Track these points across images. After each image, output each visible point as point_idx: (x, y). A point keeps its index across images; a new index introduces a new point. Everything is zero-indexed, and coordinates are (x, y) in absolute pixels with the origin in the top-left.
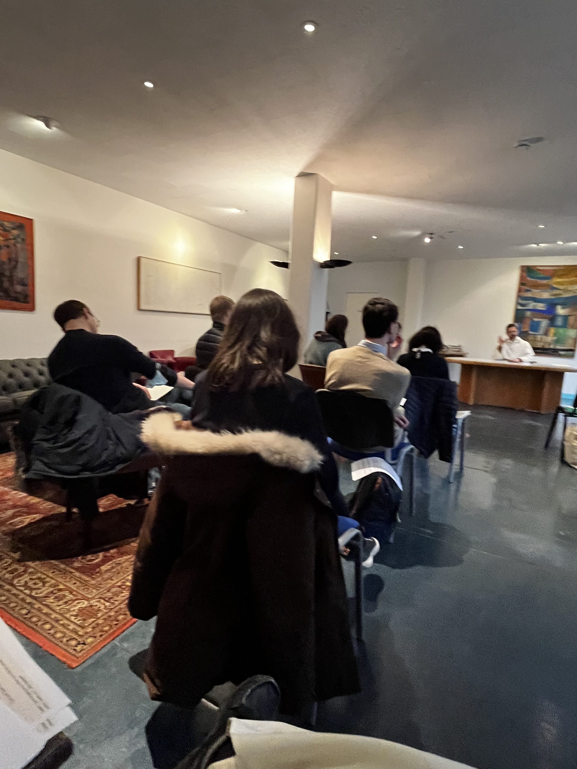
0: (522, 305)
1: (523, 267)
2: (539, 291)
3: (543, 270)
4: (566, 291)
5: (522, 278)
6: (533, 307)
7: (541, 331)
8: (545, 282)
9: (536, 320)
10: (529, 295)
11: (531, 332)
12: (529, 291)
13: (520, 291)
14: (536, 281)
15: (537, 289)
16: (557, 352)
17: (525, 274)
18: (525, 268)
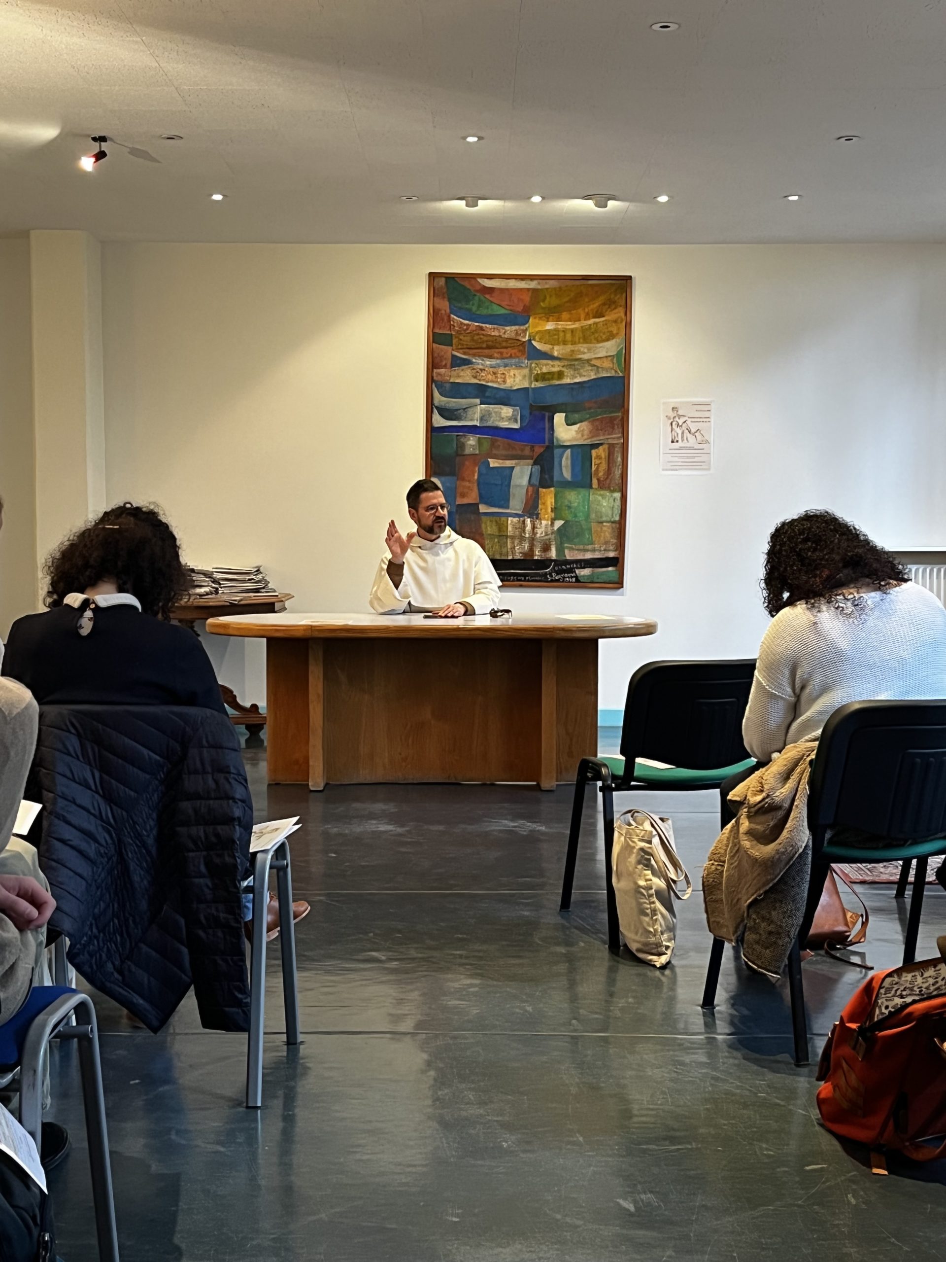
0: (446, 413)
1: (432, 276)
2: (494, 362)
3: (502, 290)
4: (573, 362)
5: (435, 317)
6: (482, 419)
7: (517, 503)
8: (509, 331)
9: (493, 463)
10: (464, 376)
11: (483, 509)
12: (467, 362)
13: (433, 363)
14: (481, 329)
15: (491, 357)
16: (571, 571)
17: (444, 305)
18: (442, 282)
